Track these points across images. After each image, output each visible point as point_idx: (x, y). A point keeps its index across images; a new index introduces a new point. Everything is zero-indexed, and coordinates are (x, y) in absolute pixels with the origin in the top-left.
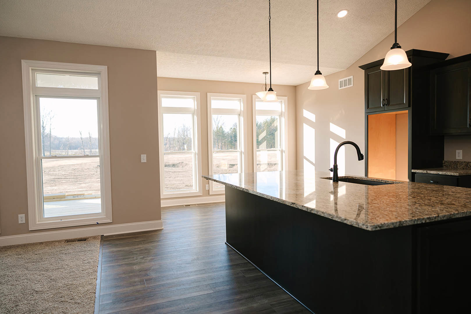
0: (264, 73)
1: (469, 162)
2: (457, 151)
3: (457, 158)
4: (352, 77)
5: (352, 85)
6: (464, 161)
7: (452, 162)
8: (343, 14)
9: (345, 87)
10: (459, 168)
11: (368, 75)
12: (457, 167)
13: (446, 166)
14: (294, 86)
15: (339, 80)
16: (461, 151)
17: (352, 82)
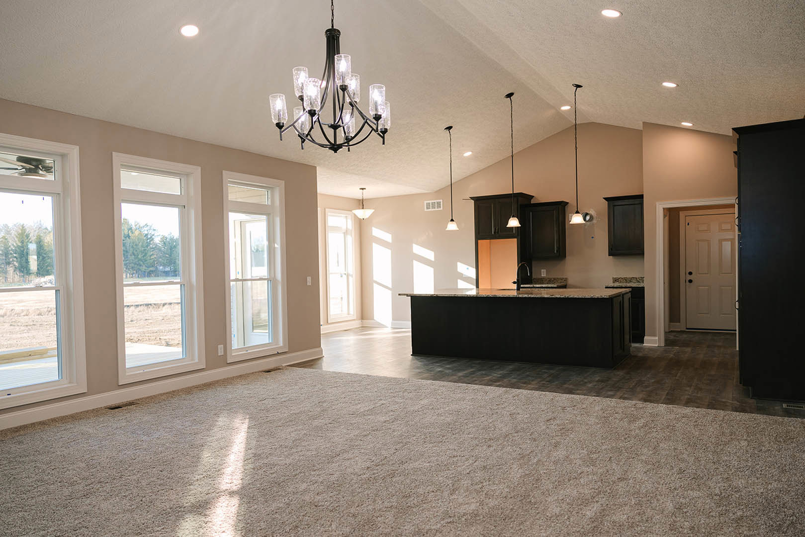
0: (361, 189)
1: (550, 279)
2: (542, 270)
3: (542, 275)
4: (441, 201)
5: (442, 208)
6: (548, 277)
7: (539, 278)
8: (468, 154)
9: (433, 210)
10: (545, 283)
11: (478, 206)
13: (534, 282)
14: (357, 200)
15: (426, 202)
16: (545, 270)
17: (442, 206)
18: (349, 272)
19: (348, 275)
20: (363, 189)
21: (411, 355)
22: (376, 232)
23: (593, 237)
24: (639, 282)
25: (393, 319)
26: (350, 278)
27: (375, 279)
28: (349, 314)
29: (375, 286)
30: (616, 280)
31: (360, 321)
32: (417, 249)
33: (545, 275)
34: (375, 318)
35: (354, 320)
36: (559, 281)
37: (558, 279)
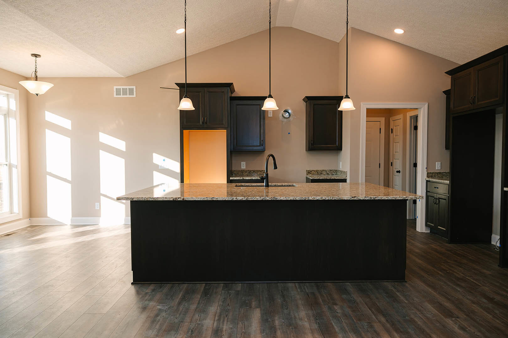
0: (33, 55)
1: (251, 171)
2: (242, 163)
3: (242, 168)
4: (134, 87)
5: (135, 96)
6: (248, 170)
7: (239, 171)
8: (180, 31)
9: (124, 96)
10: (245, 175)
12: (243, 174)
13: (234, 174)
16: (244, 163)
17: (135, 93)
18: (12, 162)
19: (10, 166)
20: (36, 56)
21: (132, 284)
22: (50, 117)
23: (289, 133)
24: (328, 174)
25: (73, 216)
26: (14, 170)
27: (48, 170)
28: (11, 212)
29: (49, 178)
30: (309, 173)
31: (28, 219)
32: (104, 138)
33: (244, 168)
34: (48, 216)
35: (20, 219)
36: (258, 173)
37: (258, 171)
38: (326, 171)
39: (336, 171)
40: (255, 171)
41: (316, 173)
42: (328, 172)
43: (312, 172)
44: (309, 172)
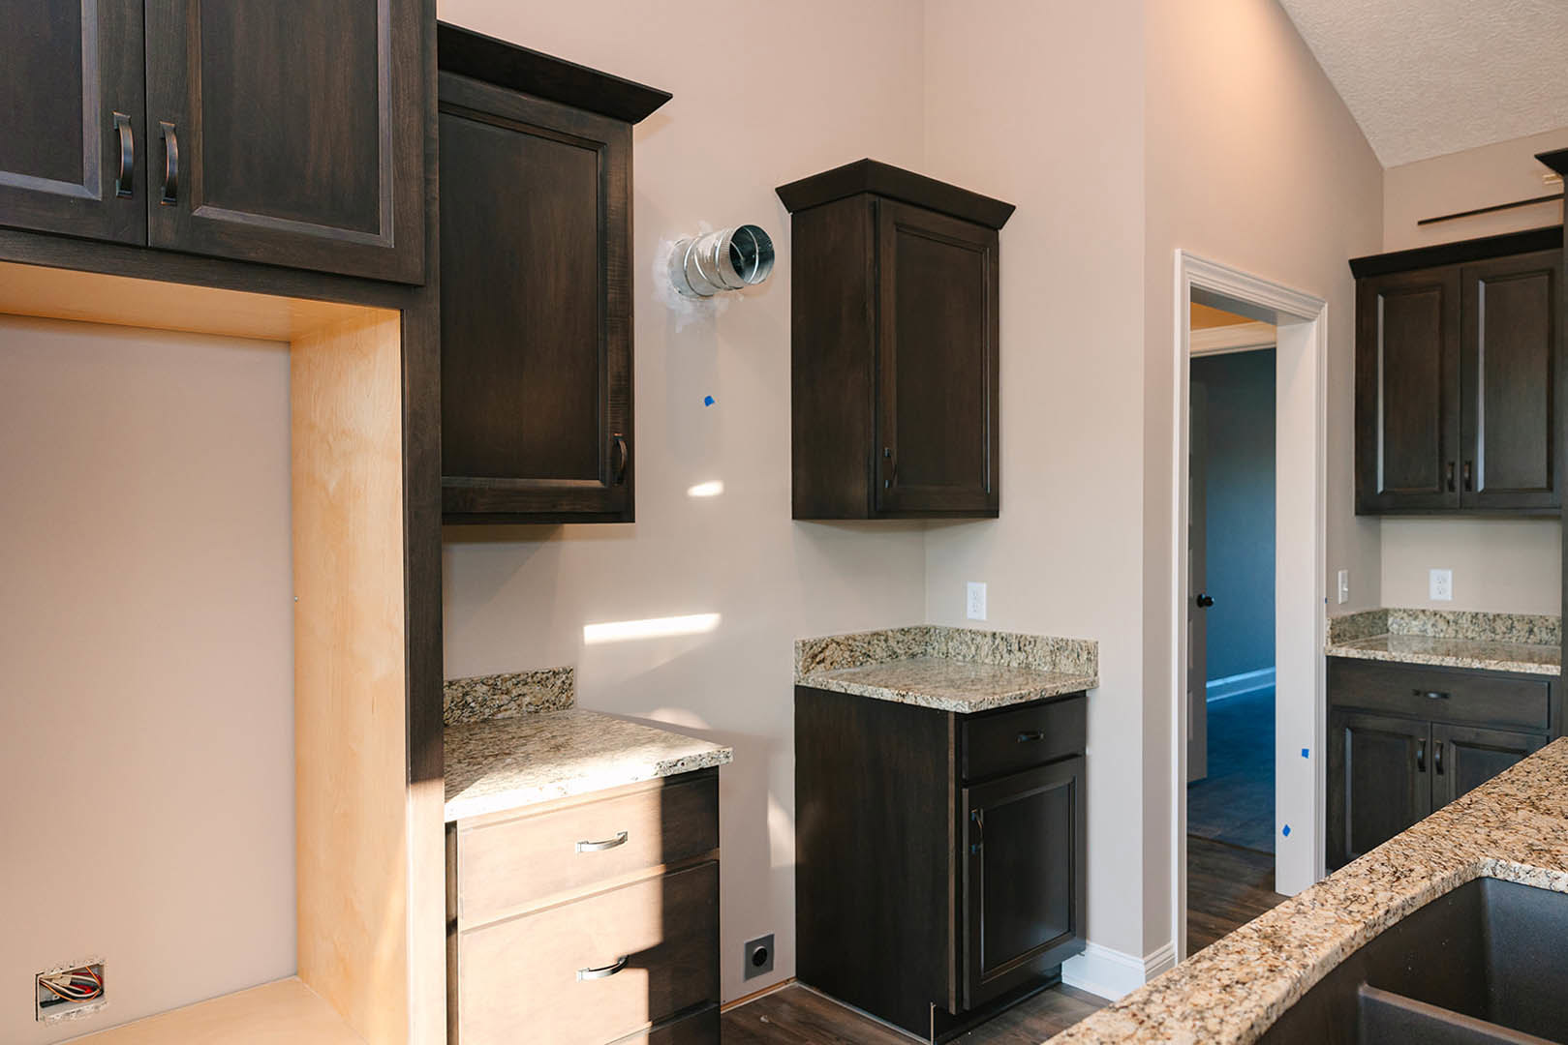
23: (709, 401)
30: (814, 656)
36: (527, 699)
37: (520, 680)
38: (886, 641)
39: (926, 631)
40: (505, 680)
41: (847, 654)
42: (894, 644)
43: (827, 653)
44: (815, 654)
